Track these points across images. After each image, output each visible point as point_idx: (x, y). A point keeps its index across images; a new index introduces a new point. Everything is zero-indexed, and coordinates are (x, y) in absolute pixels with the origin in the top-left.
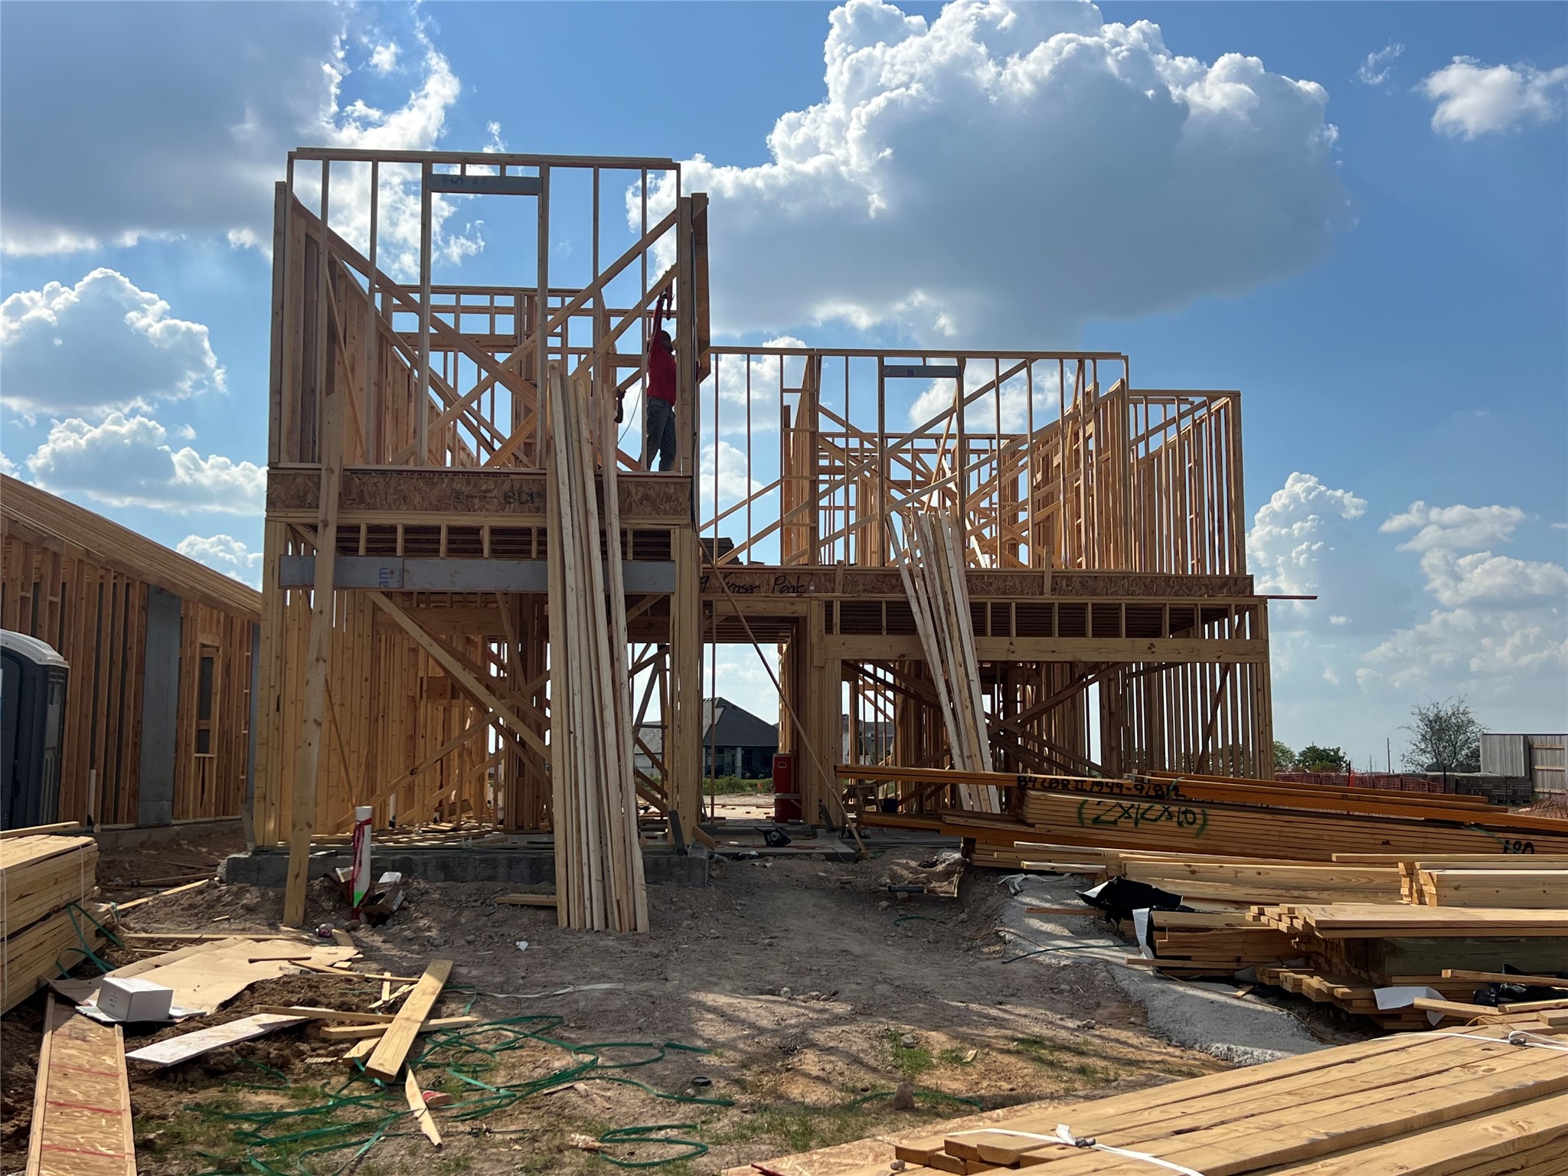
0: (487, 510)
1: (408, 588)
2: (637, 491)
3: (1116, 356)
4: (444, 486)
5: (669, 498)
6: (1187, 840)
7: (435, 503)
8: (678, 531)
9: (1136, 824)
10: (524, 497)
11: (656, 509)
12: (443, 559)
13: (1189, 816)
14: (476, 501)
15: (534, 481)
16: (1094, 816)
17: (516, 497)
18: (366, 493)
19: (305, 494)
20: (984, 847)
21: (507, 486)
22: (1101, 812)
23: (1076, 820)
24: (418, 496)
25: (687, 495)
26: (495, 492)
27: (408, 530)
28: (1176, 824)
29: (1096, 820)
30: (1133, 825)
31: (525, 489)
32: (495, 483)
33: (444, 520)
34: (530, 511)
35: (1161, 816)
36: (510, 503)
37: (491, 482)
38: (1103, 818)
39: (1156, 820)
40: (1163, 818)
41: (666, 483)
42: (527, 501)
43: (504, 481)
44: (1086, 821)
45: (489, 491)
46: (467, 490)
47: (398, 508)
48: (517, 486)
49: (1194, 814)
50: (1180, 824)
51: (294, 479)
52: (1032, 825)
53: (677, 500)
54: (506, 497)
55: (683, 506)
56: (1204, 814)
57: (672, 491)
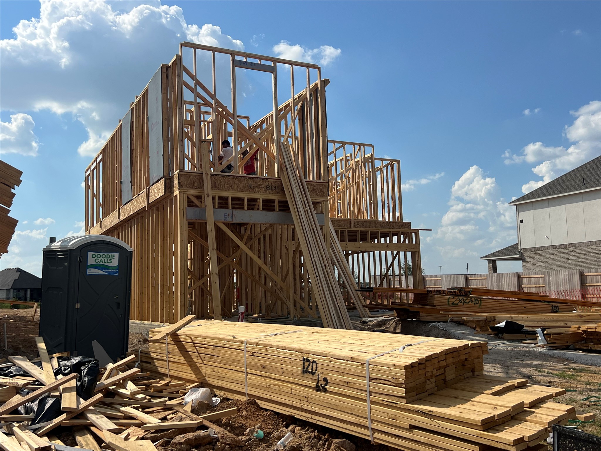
0: (261, 192)
1: (235, 221)
2: (310, 187)
3: (370, 145)
4: (245, 182)
5: (321, 191)
6: (476, 309)
7: (242, 188)
8: (324, 202)
9: (463, 304)
10: (273, 188)
11: (317, 194)
12: (246, 210)
13: (477, 301)
14: (257, 188)
15: (276, 182)
16: (452, 302)
17: (270, 188)
18: (217, 183)
19: (194, 183)
20: (422, 314)
21: (267, 183)
22: (454, 301)
23: (447, 304)
24: (236, 186)
25: (327, 190)
26: (263, 185)
27: (233, 199)
28: (473, 304)
29: (453, 304)
30: (462, 305)
31: (273, 185)
32: (263, 182)
33: (246, 195)
34: (275, 193)
35: (470, 301)
36: (268, 190)
37: (261, 182)
38: (454, 303)
39: (468, 303)
40: (470, 302)
41: (320, 185)
42: (274, 189)
43: (266, 181)
44: (450, 304)
45: (260, 185)
46: (253, 184)
47: (229, 190)
48: (270, 183)
49: (478, 300)
50: (474, 304)
51: (190, 177)
52: (435, 306)
53: (323, 191)
54: (267, 187)
55: (326, 193)
56: (481, 301)
57: (322, 188)
